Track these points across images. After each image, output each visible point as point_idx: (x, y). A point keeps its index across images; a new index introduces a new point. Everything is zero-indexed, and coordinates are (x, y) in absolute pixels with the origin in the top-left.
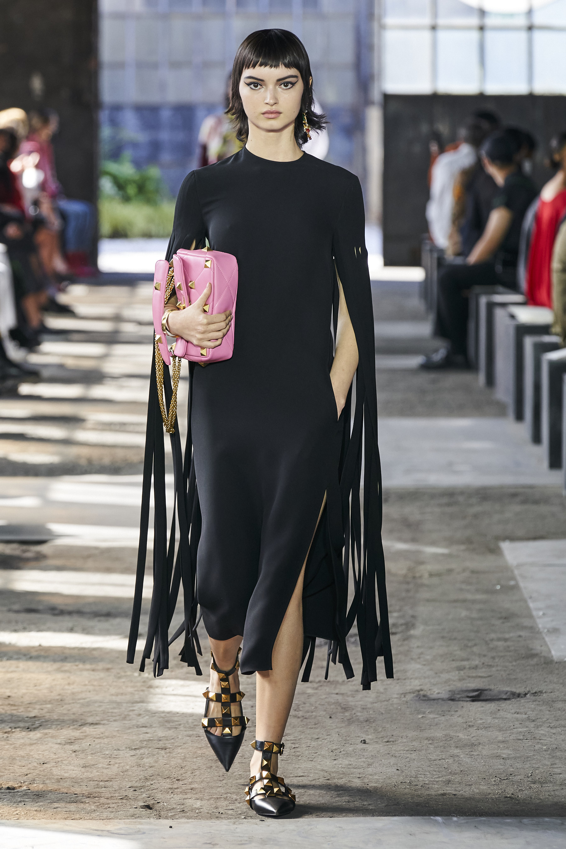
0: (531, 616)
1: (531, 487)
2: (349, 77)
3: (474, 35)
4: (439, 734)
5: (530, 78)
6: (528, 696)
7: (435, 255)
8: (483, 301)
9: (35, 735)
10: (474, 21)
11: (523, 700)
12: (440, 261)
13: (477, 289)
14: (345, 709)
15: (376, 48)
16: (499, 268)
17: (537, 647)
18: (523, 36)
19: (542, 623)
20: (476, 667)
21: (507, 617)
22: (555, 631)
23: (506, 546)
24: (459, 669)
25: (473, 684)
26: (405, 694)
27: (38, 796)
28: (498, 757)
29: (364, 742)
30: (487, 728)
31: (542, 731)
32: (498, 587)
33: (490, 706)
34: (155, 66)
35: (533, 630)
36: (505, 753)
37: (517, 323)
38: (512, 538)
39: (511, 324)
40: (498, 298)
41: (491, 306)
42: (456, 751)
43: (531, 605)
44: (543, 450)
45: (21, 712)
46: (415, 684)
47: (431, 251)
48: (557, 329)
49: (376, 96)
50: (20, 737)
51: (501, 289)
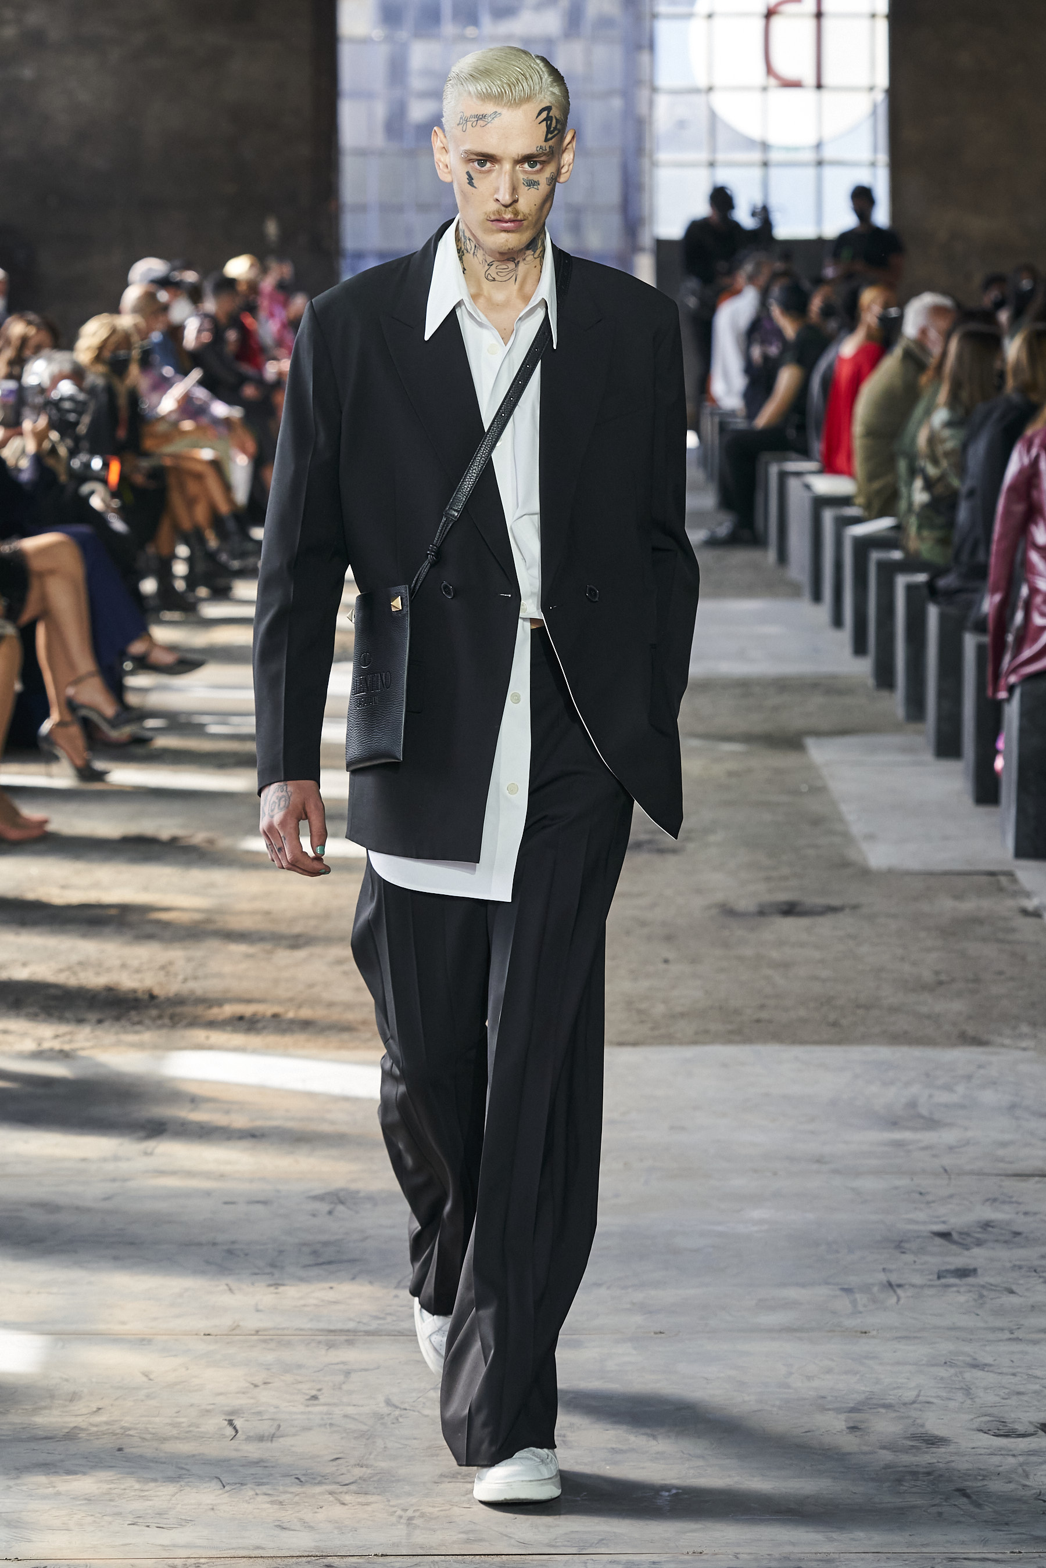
0: (841, 820)
1: (834, 677)
2: (615, 221)
3: (757, 173)
4: (748, 952)
5: (819, 220)
6: (847, 911)
7: (717, 420)
8: (774, 470)
9: (301, 954)
10: (756, 156)
11: (840, 916)
12: (723, 427)
13: (765, 456)
14: (643, 924)
15: (647, 187)
16: (791, 433)
17: (852, 855)
18: (811, 172)
19: (857, 827)
20: (785, 878)
21: (817, 821)
22: (871, 837)
23: (810, 742)
24: (768, 879)
25: (783, 897)
26: (709, 907)
27: (306, 1025)
28: (816, 978)
29: (666, 961)
30: (802, 945)
31: (864, 949)
32: (804, 788)
33: (804, 922)
34: (400, 209)
35: (846, 836)
36: (825, 973)
37: (815, 495)
38: (817, 733)
39: (806, 496)
40: (792, 466)
41: (783, 476)
42: (769, 972)
43: (844, 808)
44: (846, 635)
45: (283, 929)
46: (719, 897)
47: (712, 414)
48: (860, 500)
49: (646, 240)
50: (284, 957)
51: (794, 455)
